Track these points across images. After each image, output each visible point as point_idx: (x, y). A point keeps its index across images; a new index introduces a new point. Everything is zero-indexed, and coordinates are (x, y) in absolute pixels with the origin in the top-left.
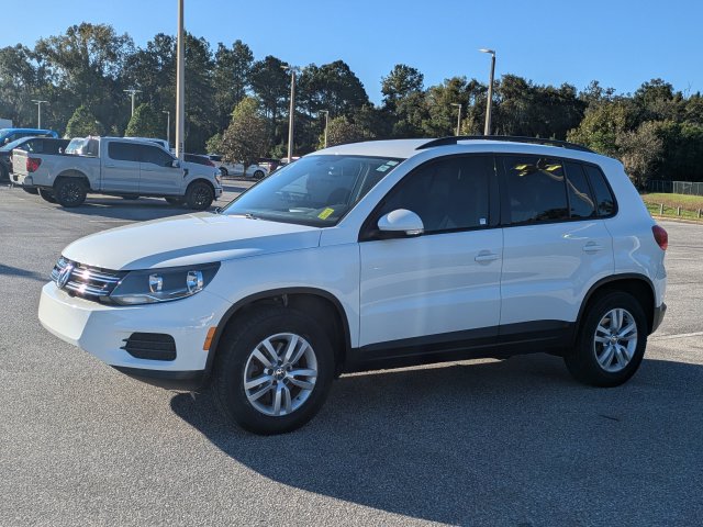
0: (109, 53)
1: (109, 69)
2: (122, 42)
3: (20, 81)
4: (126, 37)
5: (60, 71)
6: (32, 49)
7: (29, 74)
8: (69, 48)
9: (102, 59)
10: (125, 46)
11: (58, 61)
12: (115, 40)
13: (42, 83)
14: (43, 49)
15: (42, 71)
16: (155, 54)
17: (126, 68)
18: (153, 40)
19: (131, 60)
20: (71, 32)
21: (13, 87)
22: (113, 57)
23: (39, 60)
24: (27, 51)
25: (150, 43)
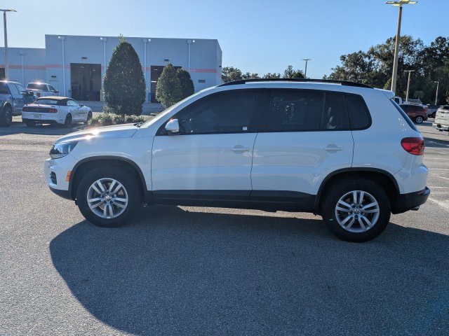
0: (408, 51)
1: (408, 60)
2: (416, 44)
3: (358, 70)
4: (419, 41)
5: (381, 63)
6: (366, 53)
7: (363, 66)
8: (386, 50)
9: (404, 54)
10: (418, 46)
11: (379, 58)
12: (412, 43)
13: (369, 70)
14: (372, 52)
15: (370, 64)
16: (435, 49)
17: (417, 59)
18: (434, 41)
19: (421, 54)
20: (388, 41)
21: (355, 74)
22: (411, 53)
23: (369, 58)
24: (364, 54)
25: (432, 43)
